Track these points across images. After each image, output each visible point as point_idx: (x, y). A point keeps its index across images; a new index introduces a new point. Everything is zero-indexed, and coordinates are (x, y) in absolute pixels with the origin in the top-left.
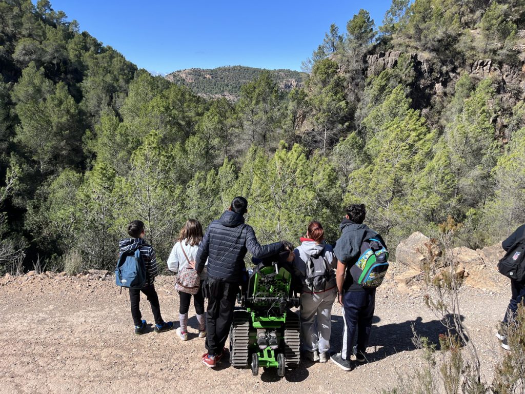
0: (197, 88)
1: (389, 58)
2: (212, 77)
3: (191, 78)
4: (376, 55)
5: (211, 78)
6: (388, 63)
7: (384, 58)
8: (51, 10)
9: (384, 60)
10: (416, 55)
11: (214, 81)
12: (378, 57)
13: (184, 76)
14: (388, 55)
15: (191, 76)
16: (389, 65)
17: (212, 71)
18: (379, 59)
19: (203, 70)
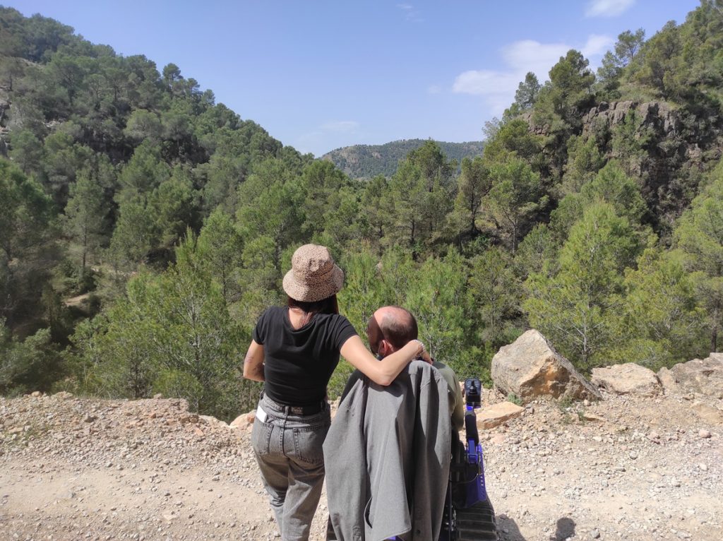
0: (362, 169)
1: (615, 111)
2: (381, 155)
3: (354, 157)
4: (595, 108)
5: (379, 157)
6: (613, 118)
7: (607, 111)
8: (181, 77)
9: (607, 114)
10: (656, 105)
11: (383, 160)
12: (598, 110)
13: (345, 155)
14: (612, 108)
15: (354, 155)
16: (615, 121)
17: (381, 147)
18: (600, 113)
19: (370, 146)
